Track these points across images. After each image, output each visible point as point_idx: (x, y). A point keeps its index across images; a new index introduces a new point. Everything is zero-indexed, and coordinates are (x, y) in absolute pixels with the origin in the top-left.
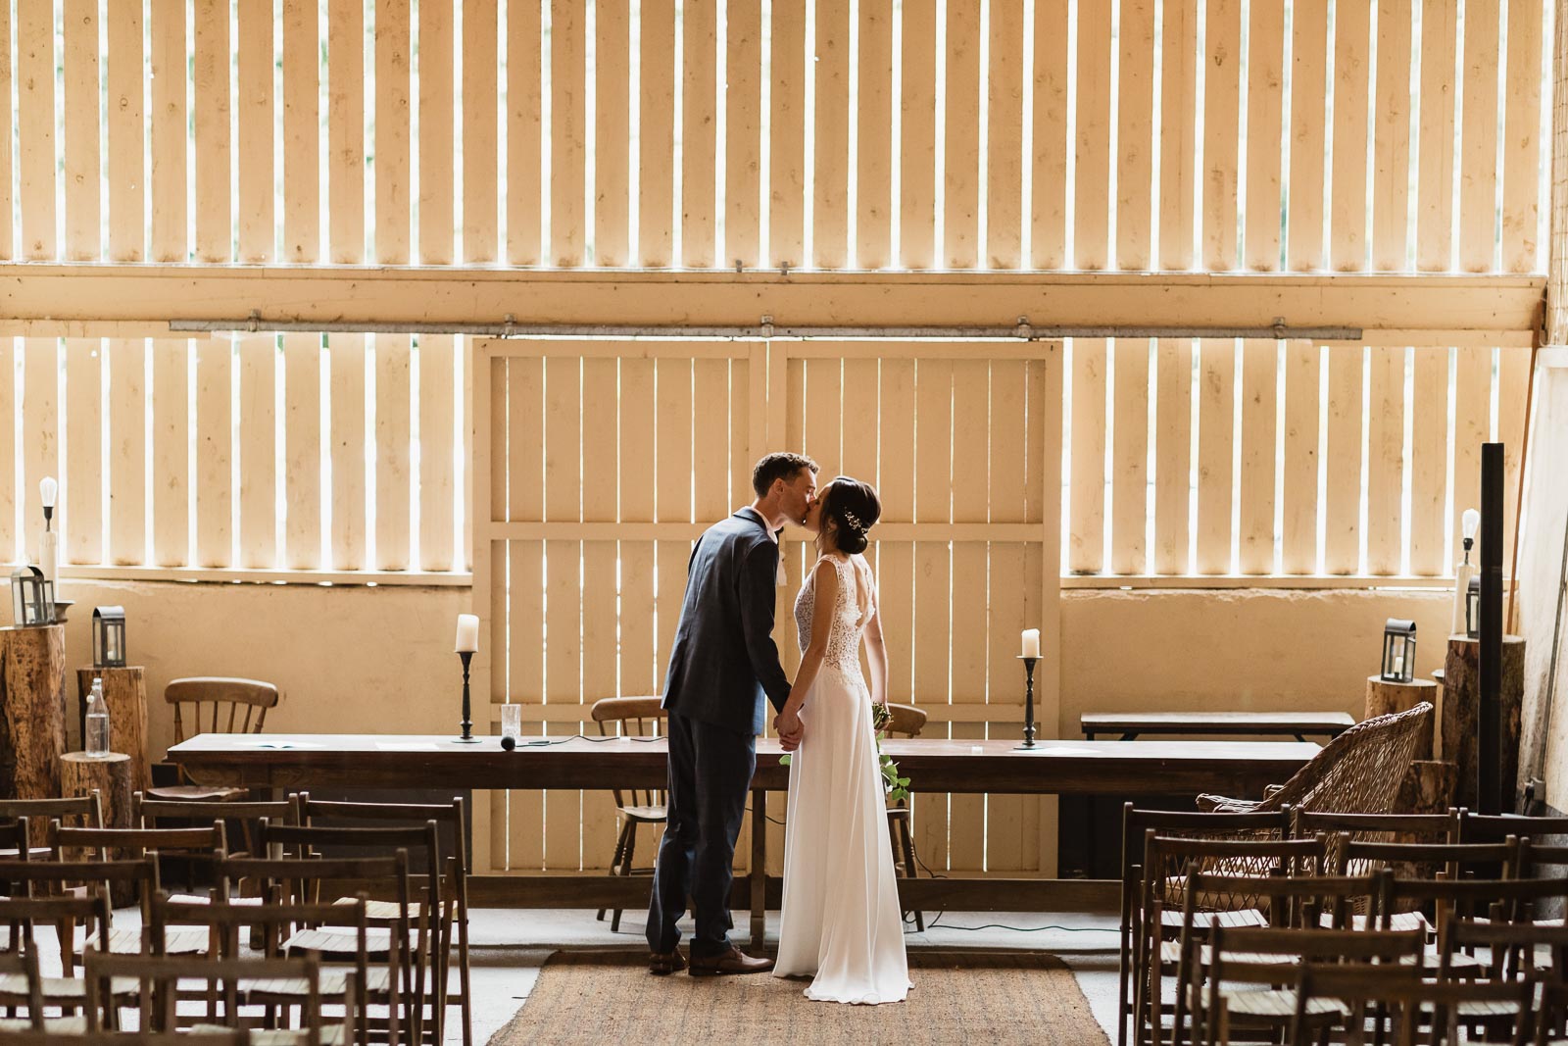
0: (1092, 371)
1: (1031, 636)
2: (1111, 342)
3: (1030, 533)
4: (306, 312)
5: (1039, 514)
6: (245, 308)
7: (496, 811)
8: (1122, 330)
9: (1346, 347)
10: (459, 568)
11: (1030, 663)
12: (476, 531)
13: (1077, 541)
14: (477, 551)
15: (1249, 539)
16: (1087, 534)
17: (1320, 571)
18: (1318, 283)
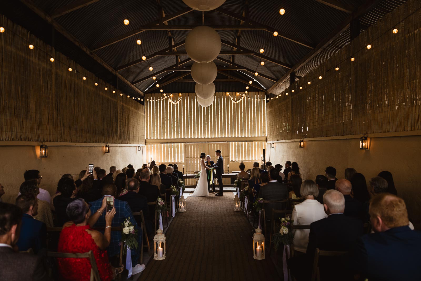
0: (232, 145)
1: (228, 165)
2: (233, 142)
3: (228, 157)
4: (171, 142)
5: (228, 156)
6: (166, 142)
7: (187, 180)
8: (234, 141)
9: (252, 142)
10: (183, 161)
11: (228, 167)
12: (185, 159)
13: (231, 158)
14: (185, 160)
15: (245, 157)
16: (232, 157)
17: (250, 160)
18: (249, 137)
